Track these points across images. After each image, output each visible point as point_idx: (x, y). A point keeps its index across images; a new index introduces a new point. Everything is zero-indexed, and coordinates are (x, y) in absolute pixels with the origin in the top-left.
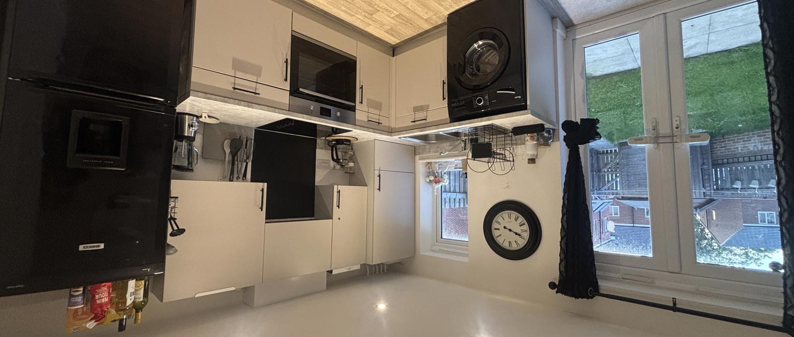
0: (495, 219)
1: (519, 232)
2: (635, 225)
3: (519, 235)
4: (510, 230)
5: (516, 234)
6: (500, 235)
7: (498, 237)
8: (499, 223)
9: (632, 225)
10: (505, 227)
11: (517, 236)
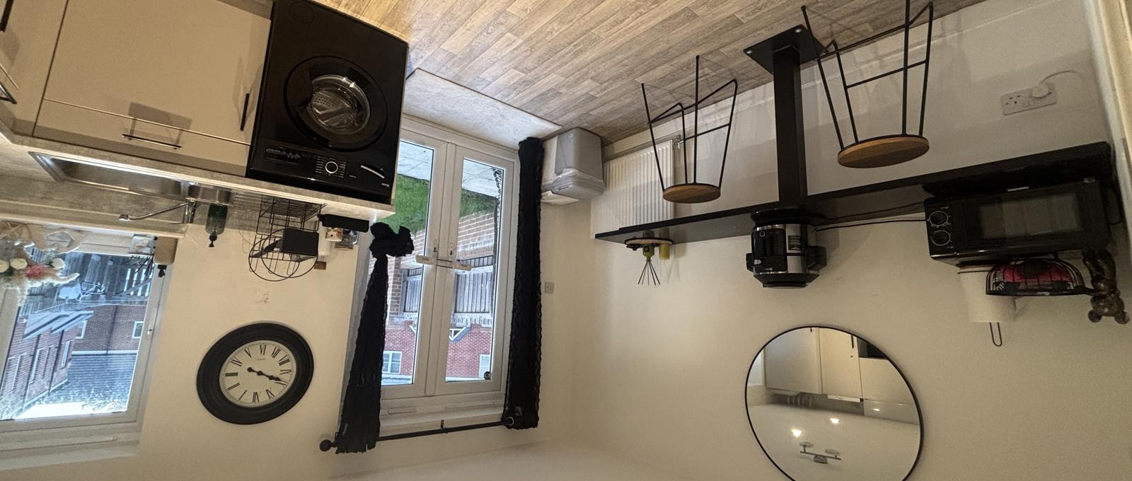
0: (231, 356)
1: (276, 374)
2: (110, 352)
3: (277, 379)
4: (260, 373)
5: (271, 378)
6: (238, 384)
7: (230, 389)
8: (239, 363)
9: (104, 352)
10: (250, 370)
11: (273, 381)
